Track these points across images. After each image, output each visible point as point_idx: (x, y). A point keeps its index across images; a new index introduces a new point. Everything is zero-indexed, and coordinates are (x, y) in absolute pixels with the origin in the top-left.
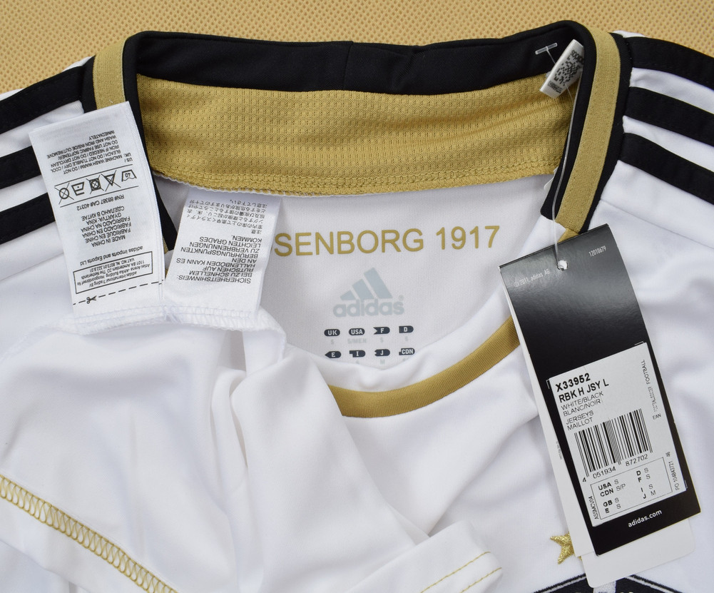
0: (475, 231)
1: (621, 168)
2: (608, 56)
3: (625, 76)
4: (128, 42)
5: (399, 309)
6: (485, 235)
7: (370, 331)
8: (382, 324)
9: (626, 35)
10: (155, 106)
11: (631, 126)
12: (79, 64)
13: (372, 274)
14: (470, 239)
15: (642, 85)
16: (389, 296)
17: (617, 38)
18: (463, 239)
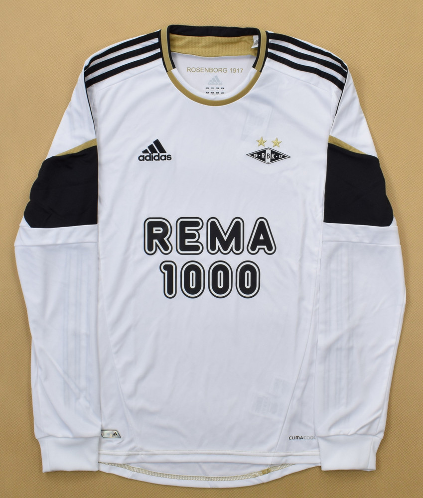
0: (238, 69)
1: (268, 59)
2: (264, 35)
3: (268, 41)
4: (168, 27)
5: (221, 84)
6: (240, 70)
7: (215, 88)
8: (218, 87)
9: (269, 32)
10: (173, 40)
11: (270, 50)
12: (158, 31)
13: (216, 77)
14: (237, 71)
15: (271, 42)
16: (219, 81)
17: (267, 32)
18: (236, 71)
